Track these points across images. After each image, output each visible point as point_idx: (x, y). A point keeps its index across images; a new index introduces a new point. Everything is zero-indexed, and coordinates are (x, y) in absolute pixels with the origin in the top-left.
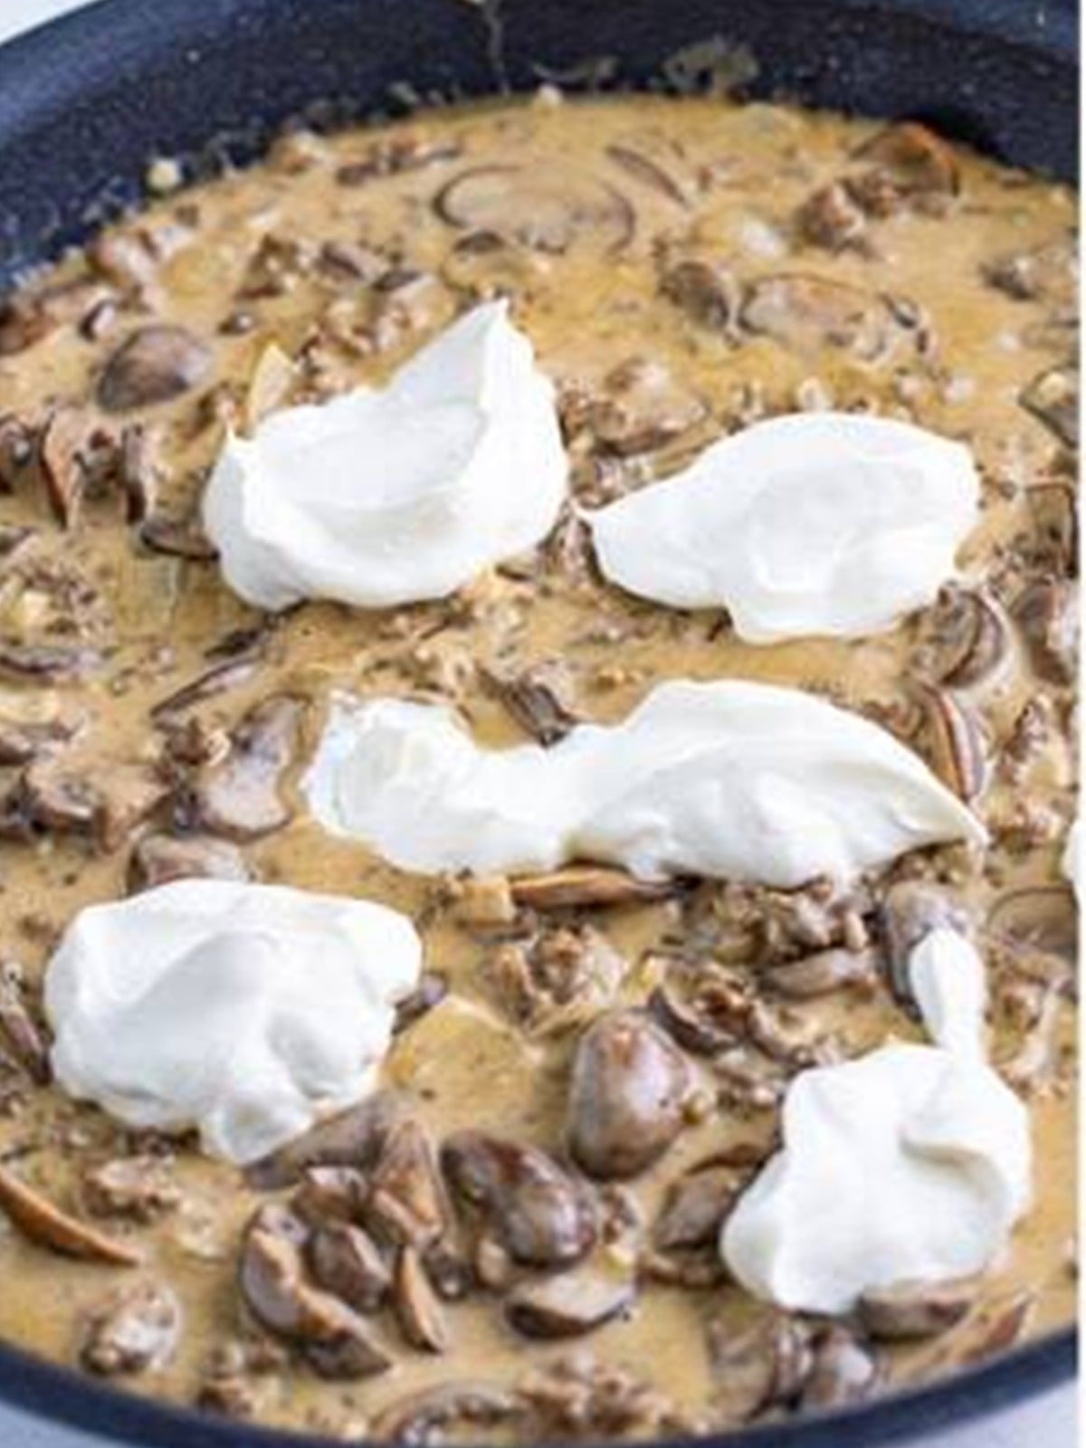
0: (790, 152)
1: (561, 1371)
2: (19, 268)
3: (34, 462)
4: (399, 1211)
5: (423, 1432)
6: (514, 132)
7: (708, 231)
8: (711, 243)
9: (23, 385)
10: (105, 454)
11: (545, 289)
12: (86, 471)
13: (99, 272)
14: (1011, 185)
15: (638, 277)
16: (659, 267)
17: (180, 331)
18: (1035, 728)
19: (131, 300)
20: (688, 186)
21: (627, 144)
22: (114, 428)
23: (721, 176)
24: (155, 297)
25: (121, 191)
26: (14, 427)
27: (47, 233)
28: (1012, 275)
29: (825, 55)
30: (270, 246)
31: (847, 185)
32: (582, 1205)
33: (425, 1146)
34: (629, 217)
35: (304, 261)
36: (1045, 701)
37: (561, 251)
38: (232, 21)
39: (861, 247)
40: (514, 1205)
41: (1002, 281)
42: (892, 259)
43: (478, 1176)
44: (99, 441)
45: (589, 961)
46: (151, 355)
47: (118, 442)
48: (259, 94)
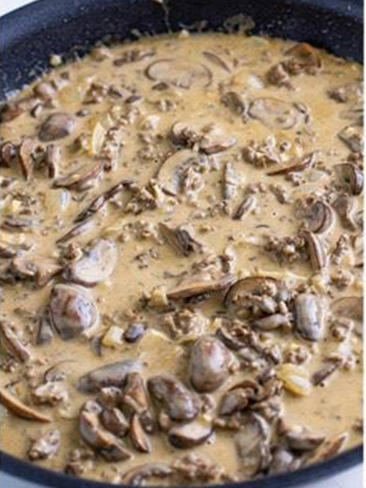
0: (264, 53)
1: (187, 461)
2: (8, 91)
3: (17, 156)
4: (133, 402)
5: (140, 480)
6: (172, 47)
7: (236, 80)
8: (237, 84)
9: (14, 131)
10: (41, 154)
11: (182, 101)
12: (34, 160)
13: (37, 94)
14: (339, 64)
15: (213, 96)
16: (221, 93)
17: (65, 114)
18: (343, 245)
19: (48, 104)
20: (230, 65)
21: (210, 51)
22: (44, 146)
23: (241, 61)
24: (55, 102)
25: (41, 66)
26: (10, 145)
27: (17, 80)
28: (338, 94)
29: (277, 20)
30: (94, 87)
31: (283, 64)
32: (194, 401)
33: (142, 381)
34: (210, 75)
35: (105, 92)
36: (347, 236)
37: (187, 88)
38: (79, 9)
39: (288, 86)
40: (172, 401)
41: (335, 96)
42: (298, 89)
43: (160, 391)
44: (39, 150)
45: (195, 319)
46: (56, 122)
47: (45, 150)
48: (88, 33)
